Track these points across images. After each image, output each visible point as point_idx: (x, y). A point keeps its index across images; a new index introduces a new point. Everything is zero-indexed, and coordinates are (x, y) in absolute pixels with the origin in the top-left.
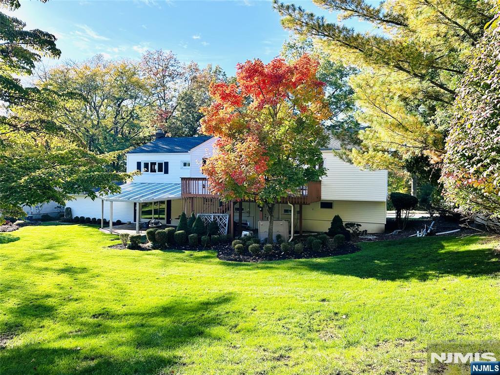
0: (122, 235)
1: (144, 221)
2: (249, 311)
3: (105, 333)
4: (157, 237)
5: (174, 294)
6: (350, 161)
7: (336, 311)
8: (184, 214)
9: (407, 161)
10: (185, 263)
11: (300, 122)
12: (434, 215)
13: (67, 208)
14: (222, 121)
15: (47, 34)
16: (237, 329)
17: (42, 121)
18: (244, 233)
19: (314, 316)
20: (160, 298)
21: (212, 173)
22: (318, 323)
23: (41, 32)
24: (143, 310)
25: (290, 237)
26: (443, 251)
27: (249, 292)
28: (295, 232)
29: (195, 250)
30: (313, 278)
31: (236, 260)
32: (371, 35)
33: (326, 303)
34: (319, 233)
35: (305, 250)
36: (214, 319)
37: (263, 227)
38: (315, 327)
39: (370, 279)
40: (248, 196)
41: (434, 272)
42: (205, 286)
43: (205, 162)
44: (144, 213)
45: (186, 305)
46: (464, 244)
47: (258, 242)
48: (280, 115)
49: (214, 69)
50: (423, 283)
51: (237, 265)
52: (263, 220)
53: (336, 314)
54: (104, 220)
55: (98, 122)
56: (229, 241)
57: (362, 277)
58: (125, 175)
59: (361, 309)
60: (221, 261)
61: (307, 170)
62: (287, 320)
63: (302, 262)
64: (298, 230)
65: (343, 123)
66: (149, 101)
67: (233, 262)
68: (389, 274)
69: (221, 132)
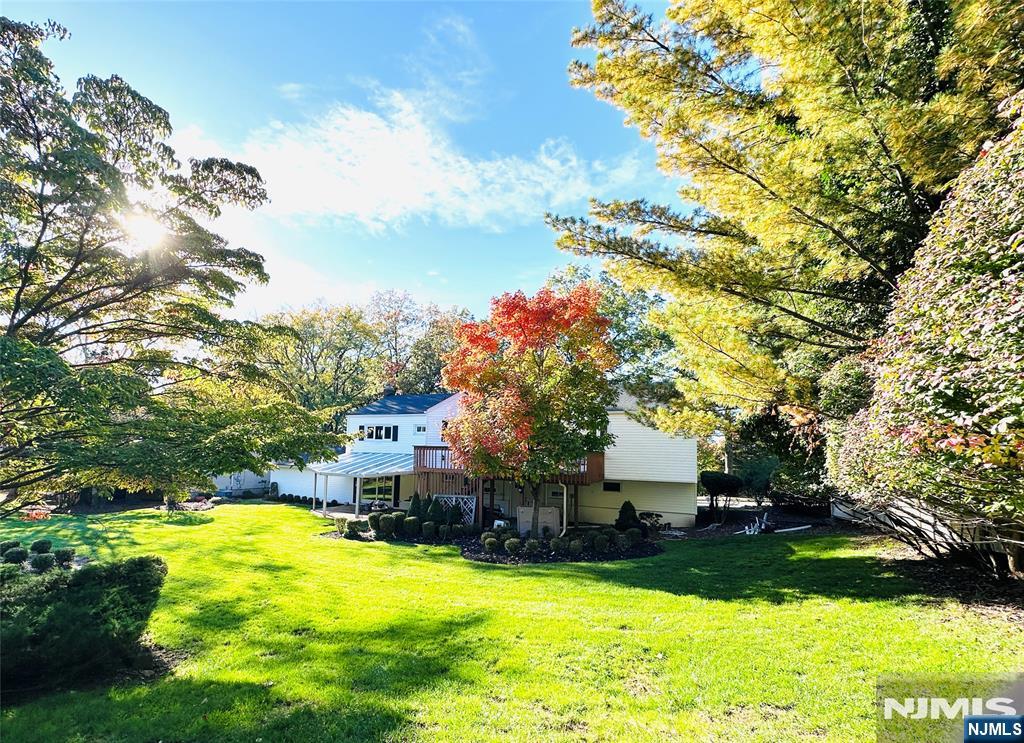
0: (338, 520)
1: (364, 502)
2: (514, 639)
3: (309, 659)
4: (381, 524)
5: (404, 606)
6: (653, 425)
7: (647, 646)
8: (416, 495)
9: (743, 423)
10: (417, 562)
11: (575, 371)
12: (763, 504)
13: (273, 484)
14: (470, 371)
15: (254, 255)
16: (497, 668)
17: (240, 365)
18: (497, 522)
19: (613, 652)
20: (385, 609)
21: (455, 439)
22: (620, 663)
23: (247, 252)
24: (361, 628)
25: (562, 530)
26: (794, 558)
27: (510, 609)
28: (569, 524)
29: (431, 544)
30: (603, 592)
31: (487, 560)
32: (684, 249)
33: (627, 632)
34: (603, 527)
35: (585, 549)
36: (461, 649)
37: (525, 516)
38: (616, 671)
39: (690, 597)
40: (505, 472)
41: (790, 591)
42: (447, 596)
43: (446, 424)
44: (366, 492)
45: (421, 623)
46: (826, 549)
47: (517, 535)
48: (548, 363)
49: (460, 311)
50: (777, 608)
51: (489, 568)
52: (523, 505)
53: (646, 650)
54: (317, 500)
55: (315, 377)
56: (476, 533)
57: (676, 593)
58: (344, 437)
59: (686, 645)
60: (467, 561)
61: (587, 436)
62: (570, 657)
63: (582, 567)
64: (573, 520)
65: (629, 377)
66: (377, 350)
67: (484, 563)
68: (717, 589)
69: (467, 387)
